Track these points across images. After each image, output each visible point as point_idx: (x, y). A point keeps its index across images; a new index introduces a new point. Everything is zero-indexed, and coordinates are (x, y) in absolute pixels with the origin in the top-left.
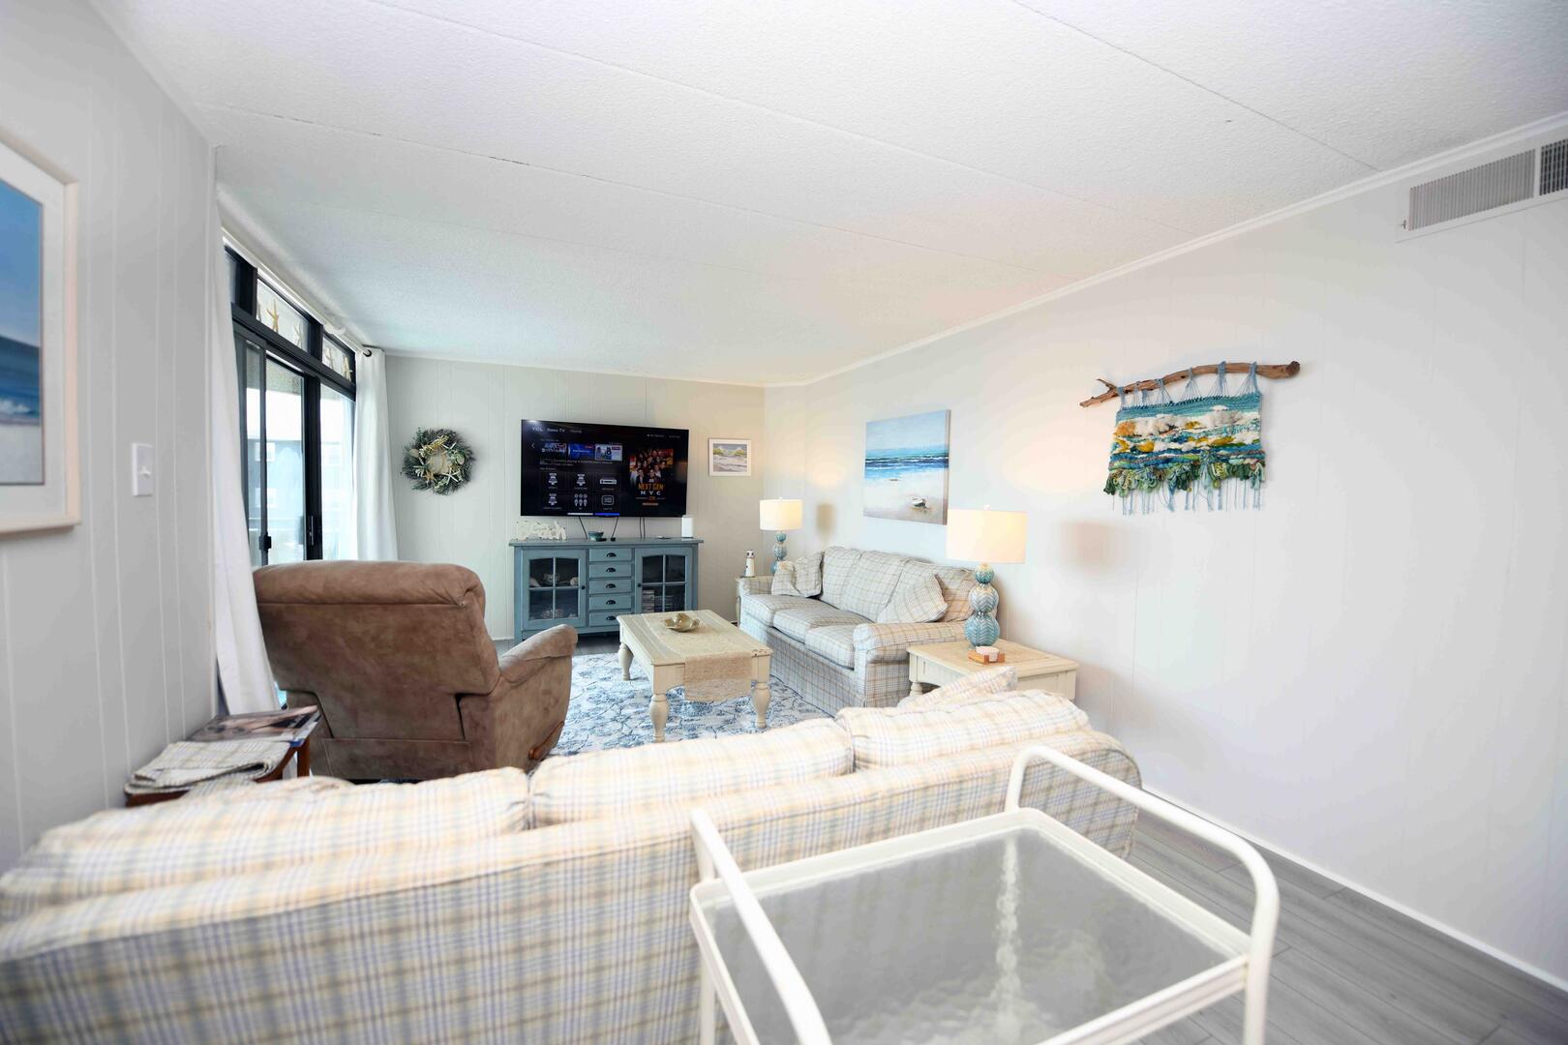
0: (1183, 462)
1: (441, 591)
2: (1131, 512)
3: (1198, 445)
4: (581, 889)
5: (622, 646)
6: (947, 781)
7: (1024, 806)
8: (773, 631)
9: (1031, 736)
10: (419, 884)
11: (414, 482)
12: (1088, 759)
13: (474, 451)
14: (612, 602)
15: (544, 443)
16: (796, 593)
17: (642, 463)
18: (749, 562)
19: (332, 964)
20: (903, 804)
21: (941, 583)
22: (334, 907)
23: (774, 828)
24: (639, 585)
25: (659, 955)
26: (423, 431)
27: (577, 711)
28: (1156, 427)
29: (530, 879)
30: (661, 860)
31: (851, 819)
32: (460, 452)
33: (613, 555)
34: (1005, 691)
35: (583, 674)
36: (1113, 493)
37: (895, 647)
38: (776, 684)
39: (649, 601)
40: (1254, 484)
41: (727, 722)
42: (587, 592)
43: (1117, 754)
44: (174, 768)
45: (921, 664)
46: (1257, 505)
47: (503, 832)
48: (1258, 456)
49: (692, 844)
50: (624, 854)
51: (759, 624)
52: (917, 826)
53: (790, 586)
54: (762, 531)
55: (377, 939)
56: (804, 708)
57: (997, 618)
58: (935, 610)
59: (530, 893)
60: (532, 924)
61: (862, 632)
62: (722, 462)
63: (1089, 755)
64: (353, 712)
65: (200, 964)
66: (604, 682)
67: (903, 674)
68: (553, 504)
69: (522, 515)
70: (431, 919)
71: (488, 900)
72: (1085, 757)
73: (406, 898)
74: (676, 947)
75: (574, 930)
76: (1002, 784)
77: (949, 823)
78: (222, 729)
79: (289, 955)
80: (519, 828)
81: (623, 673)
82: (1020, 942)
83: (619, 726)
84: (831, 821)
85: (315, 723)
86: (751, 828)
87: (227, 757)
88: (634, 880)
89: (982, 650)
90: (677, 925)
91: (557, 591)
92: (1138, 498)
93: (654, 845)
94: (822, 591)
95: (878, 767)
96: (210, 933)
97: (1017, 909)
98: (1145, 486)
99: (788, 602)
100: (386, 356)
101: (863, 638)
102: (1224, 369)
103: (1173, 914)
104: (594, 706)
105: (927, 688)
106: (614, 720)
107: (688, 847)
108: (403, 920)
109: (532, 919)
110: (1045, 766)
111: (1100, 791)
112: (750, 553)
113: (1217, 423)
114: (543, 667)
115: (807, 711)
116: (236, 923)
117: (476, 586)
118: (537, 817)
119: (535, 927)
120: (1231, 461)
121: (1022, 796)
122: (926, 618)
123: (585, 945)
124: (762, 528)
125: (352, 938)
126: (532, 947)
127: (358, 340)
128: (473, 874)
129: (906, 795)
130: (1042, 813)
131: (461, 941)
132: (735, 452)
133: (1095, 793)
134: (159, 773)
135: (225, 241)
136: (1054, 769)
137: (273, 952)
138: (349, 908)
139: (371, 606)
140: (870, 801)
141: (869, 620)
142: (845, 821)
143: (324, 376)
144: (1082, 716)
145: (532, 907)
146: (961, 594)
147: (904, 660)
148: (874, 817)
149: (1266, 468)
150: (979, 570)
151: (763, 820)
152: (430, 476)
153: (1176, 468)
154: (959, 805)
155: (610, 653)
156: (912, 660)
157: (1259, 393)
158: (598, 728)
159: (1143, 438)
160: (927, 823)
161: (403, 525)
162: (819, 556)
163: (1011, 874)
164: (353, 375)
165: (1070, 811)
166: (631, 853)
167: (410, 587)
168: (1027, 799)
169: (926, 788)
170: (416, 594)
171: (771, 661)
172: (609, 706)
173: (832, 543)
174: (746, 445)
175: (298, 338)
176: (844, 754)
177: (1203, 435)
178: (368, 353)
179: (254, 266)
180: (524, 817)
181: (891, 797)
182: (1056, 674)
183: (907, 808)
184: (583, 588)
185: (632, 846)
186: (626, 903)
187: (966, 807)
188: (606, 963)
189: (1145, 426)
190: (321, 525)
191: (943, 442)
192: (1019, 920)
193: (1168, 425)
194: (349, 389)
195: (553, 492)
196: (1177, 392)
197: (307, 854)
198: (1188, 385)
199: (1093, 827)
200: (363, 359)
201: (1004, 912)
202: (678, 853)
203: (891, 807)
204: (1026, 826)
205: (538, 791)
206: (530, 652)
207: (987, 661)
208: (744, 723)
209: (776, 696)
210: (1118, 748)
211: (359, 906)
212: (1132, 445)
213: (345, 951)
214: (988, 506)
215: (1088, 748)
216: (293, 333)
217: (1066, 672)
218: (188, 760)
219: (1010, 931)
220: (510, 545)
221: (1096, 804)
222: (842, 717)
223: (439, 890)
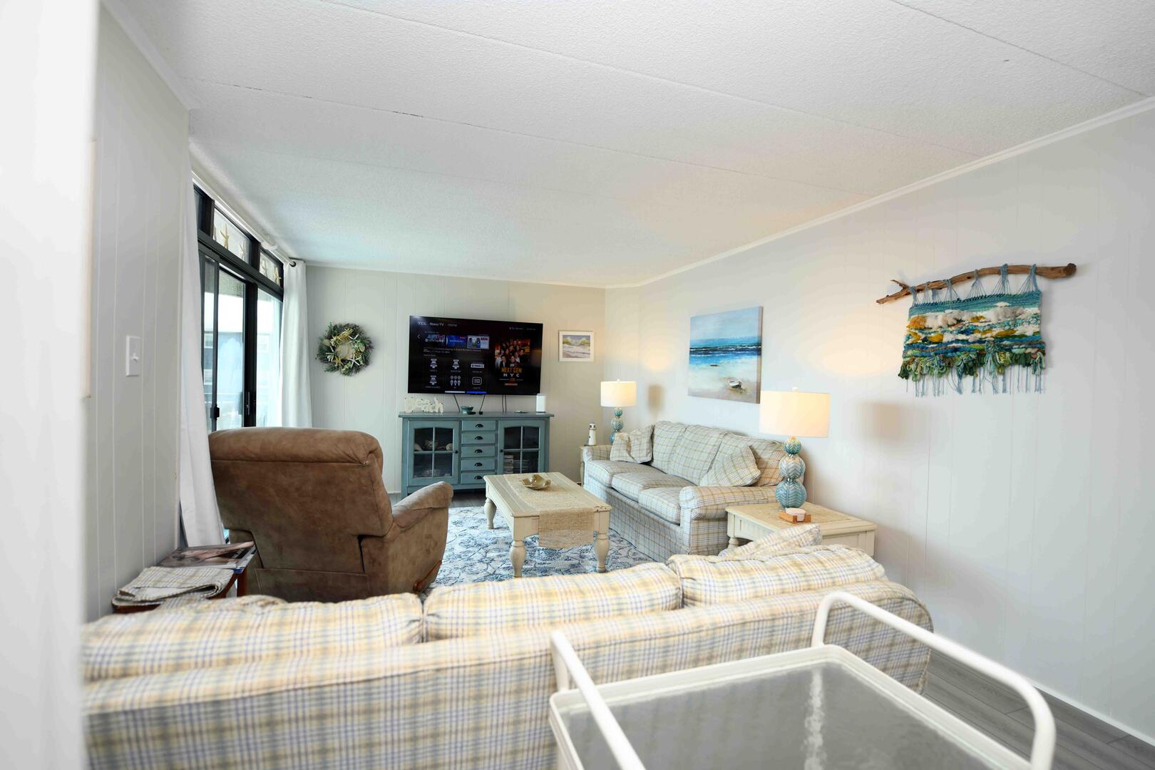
0: (969, 351)
1: (350, 452)
2: (923, 394)
3: (983, 336)
4: (464, 692)
5: (487, 501)
6: (761, 618)
7: (828, 643)
8: (612, 491)
9: (834, 583)
10: (341, 681)
11: (326, 366)
12: (884, 605)
13: (372, 340)
14: (479, 464)
15: (427, 335)
16: (630, 459)
17: (505, 351)
18: (592, 433)
19: (273, 741)
20: (724, 636)
21: (755, 453)
22: (278, 695)
23: (617, 651)
24: (501, 451)
25: (523, 751)
26: (333, 325)
27: (451, 553)
28: (945, 321)
29: (425, 682)
30: (526, 672)
31: (681, 646)
32: (361, 342)
33: (480, 426)
34: (811, 545)
35: (455, 523)
36: (907, 378)
37: (715, 507)
38: (614, 536)
39: (509, 464)
40: (1035, 370)
41: (573, 566)
42: (460, 456)
43: (911, 602)
44: (148, 587)
45: (738, 522)
46: (1038, 389)
47: (403, 643)
48: (1038, 346)
49: (552, 660)
50: (497, 665)
51: (599, 485)
52: (736, 655)
53: (625, 454)
54: (603, 407)
55: (307, 723)
56: (637, 556)
57: (804, 484)
58: (750, 476)
59: (424, 693)
60: (425, 719)
61: (687, 494)
62: (570, 350)
63: (886, 602)
64: (279, 548)
65: (178, 735)
66: (473, 530)
67: (721, 530)
68: (433, 384)
69: (409, 392)
70: (349, 710)
71: (392, 697)
72: (883, 603)
73: (331, 692)
74: (537, 745)
75: (457, 726)
76: (809, 623)
77: (763, 654)
78: (182, 558)
79: (243, 732)
80: (415, 641)
81: (488, 523)
82: (825, 756)
83: (485, 566)
84: (664, 647)
85: (252, 555)
86: (599, 649)
87: (187, 579)
88: (505, 687)
89: (791, 511)
90: (538, 727)
91: (435, 455)
92: (929, 383)
93: (521, 659)
94: (652, 459)
95: (703, 604)
96: (186, 712)
97: (822, 728)
98: (936, 371)
99: (624, 467)
100: (307, 267)
101: (688, 498)
102: (1005, 271)
103: (961, 740)
104: (465, 549)
105: (742, 542)
106: (481, 561)
107: (549, 663)
108: (328, 709)
109: (425, 714)
110: (847, 610)
111: (896, 632)
112: (593, 425)
113: (1001, 317)
114: (426, 515)
115: (640, 559)
116: (205, 704)
117: (375, 450)
118: (429, 633)
119: (427, 721)
120: (1014, 351)
121: (826, 635)
122: (740, 483)
123: (465, 739)
124: (602, 405)
125: (290, 721)
126: (425, 737)
127: (286, 253)
128: (382, 675)
129: (727, 629)
130: (844, 650)
131: (370, 728)
132: (580, 341)
133: (892, 635)
134: (137, 590)
135: (194, 181)
136: (854, 611)
137: (231, 729)
138: (289, 697)
139: (296, 463)
140: (697, 632)
141: (692, 484)
142: (676, 648)
143: (261, 282)
144: (880, 569)
145: (425, 704)
146: (772, 463)
147: (724, 518)
148: (699, 646)
149: (1046, 357)
150: (788, 442)
151: (608, 643)
152: (338, 361)
153: (964, 357)
154: (772, 640)
155: (478, 506)
156: (730, 518)
157: (1039, 291)
158: (468, 567)
159: (933, 330)
160: (744, 654)
161: (316, 399)
162: (650, 429)
163: (817, 700)
164: (282, 281)
165: (868, 650)
166: (503, 665)
167: (325, 448)
168: (831, 637)
169: (744, 624)
170: (330, 454)
171: (610, 516)
172: (477, 549)
173: (661, 418)
174: (589, 337)
175: (242, 252)
176: (674, 592)
177: (987, 328)
178: (293, 264)
179: (212, 198)
180: (419, 632)
181: (714, 629)
182: (857, 533)
183: (728, 639)
184: (456, 452)
185: (504, 659)
186: (498, 705)
187: (778, 642)
188: (481, 755)
189: (935, 320)
190: (255, 399)
191: (755, 334)
192: (824, 738)
193: (955, 319)
194: (278, 292)
195: (433, 374)
196: (964, 291)
197: (257, 654)
198: (973, 285)
199: (890, 665)
200: (289, 268)
201: (811, 730)
202: (540, 667)
203: (714, 638)
204: (829, 660)
205: (430, 612)
206: (416, 504)
207: (795, 520)
208: (587, 568)
209: (614, 545)
210: (912, 597)
211: (296, 696)
212: (923, 336)
213: (284, 730)
214: (796, 388)
215: (885, 595)
216: (239, 249)
217: (866, 531)
218: (159, 581)
219: (816, 746)
220: (400, 416)
221: (892, 645)
222: (673, 562)
223: (355, 686)
